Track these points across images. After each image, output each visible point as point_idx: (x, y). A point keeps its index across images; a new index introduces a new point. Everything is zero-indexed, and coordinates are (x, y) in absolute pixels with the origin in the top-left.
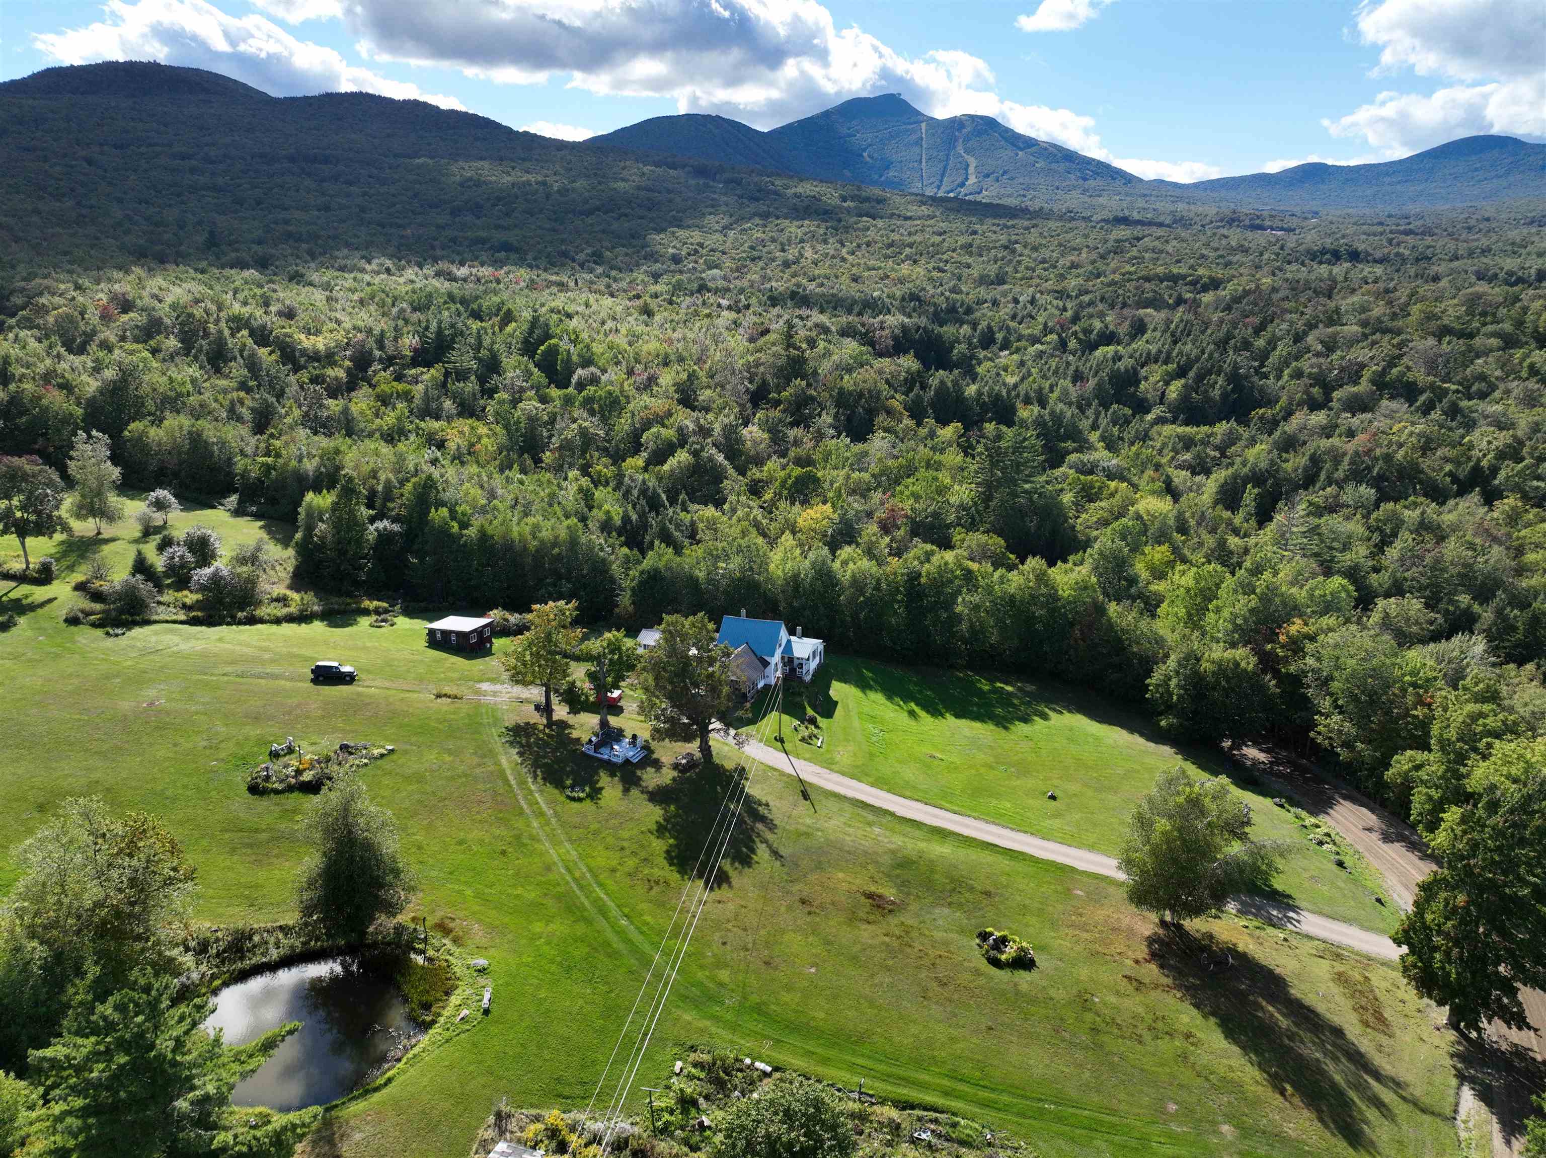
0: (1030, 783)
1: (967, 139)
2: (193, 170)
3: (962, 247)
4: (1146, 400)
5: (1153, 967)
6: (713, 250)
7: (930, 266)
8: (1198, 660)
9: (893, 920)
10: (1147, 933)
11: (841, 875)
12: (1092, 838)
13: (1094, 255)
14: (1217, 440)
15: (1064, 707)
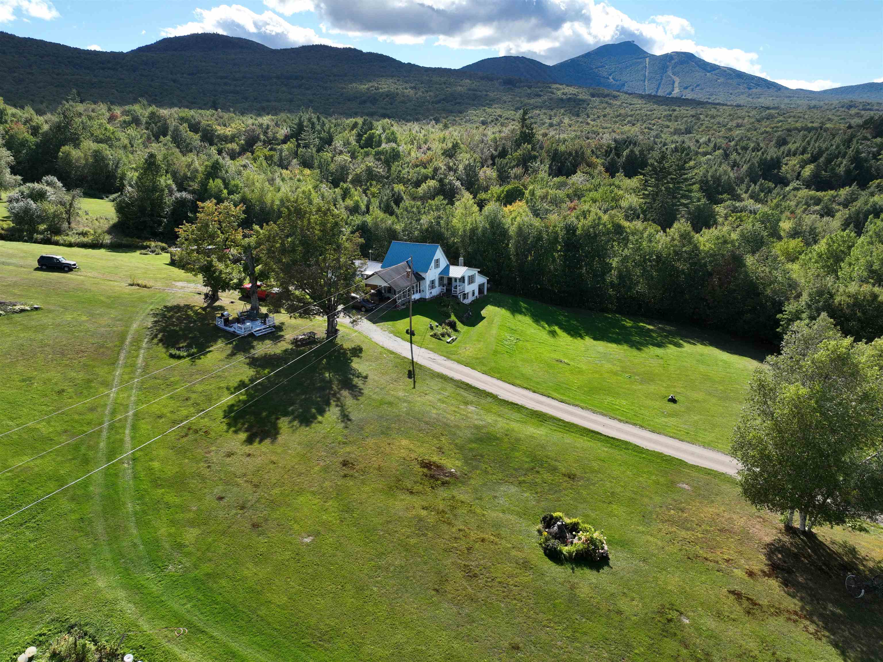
0: (652, 388)
1: (674, 67)
2: (226, 84)
3: (664, 117)
4: (786, 178)
5: (774, 583)
6: (507, 119)
7: (643, 127)
8: (832, 296)
9: (443, 493)
10: (768, 539)
11: (405, 442)
12: (710, 437)
13: (753, 120)
14: (842, 199)
15: (698, 342)
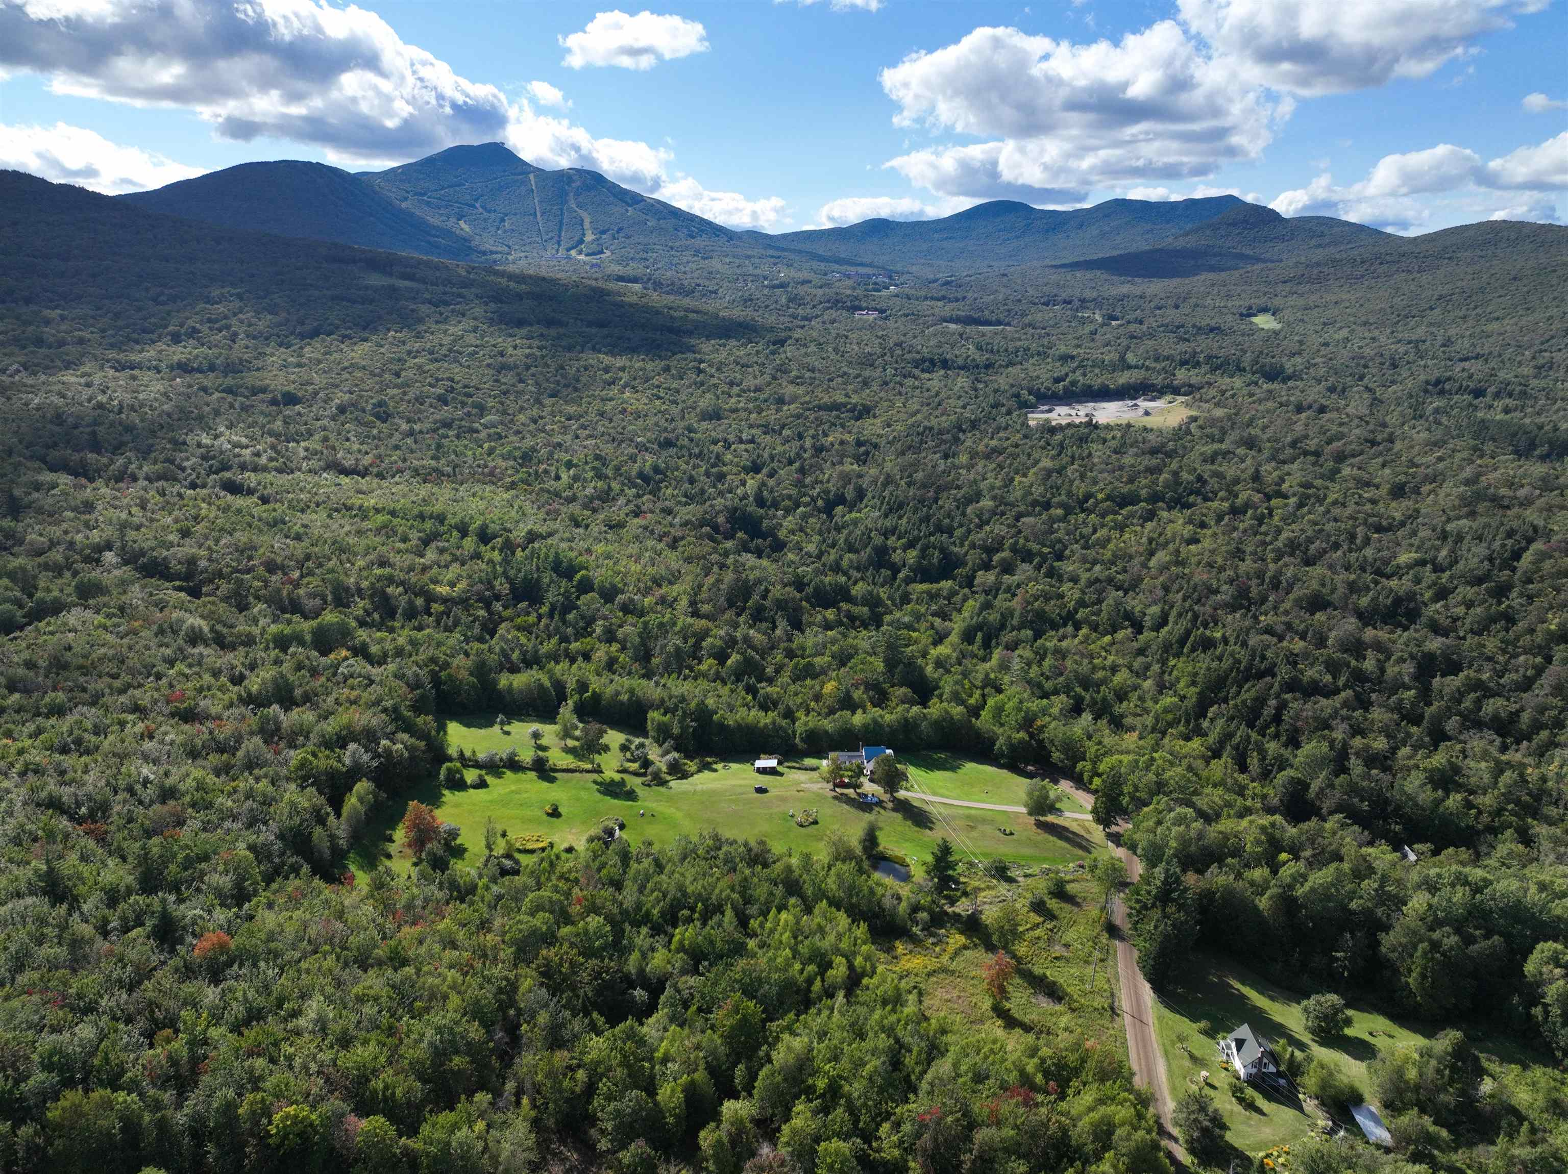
1: (577, 194)
5: (1038, 829)
9: (975, 829)
10: (1037, 824)
